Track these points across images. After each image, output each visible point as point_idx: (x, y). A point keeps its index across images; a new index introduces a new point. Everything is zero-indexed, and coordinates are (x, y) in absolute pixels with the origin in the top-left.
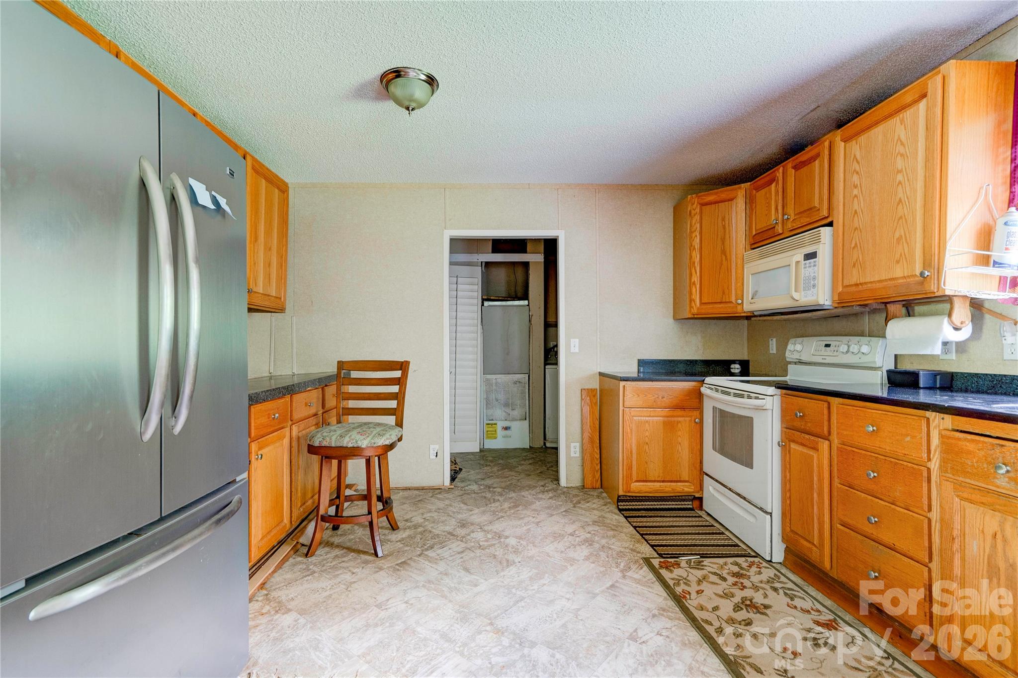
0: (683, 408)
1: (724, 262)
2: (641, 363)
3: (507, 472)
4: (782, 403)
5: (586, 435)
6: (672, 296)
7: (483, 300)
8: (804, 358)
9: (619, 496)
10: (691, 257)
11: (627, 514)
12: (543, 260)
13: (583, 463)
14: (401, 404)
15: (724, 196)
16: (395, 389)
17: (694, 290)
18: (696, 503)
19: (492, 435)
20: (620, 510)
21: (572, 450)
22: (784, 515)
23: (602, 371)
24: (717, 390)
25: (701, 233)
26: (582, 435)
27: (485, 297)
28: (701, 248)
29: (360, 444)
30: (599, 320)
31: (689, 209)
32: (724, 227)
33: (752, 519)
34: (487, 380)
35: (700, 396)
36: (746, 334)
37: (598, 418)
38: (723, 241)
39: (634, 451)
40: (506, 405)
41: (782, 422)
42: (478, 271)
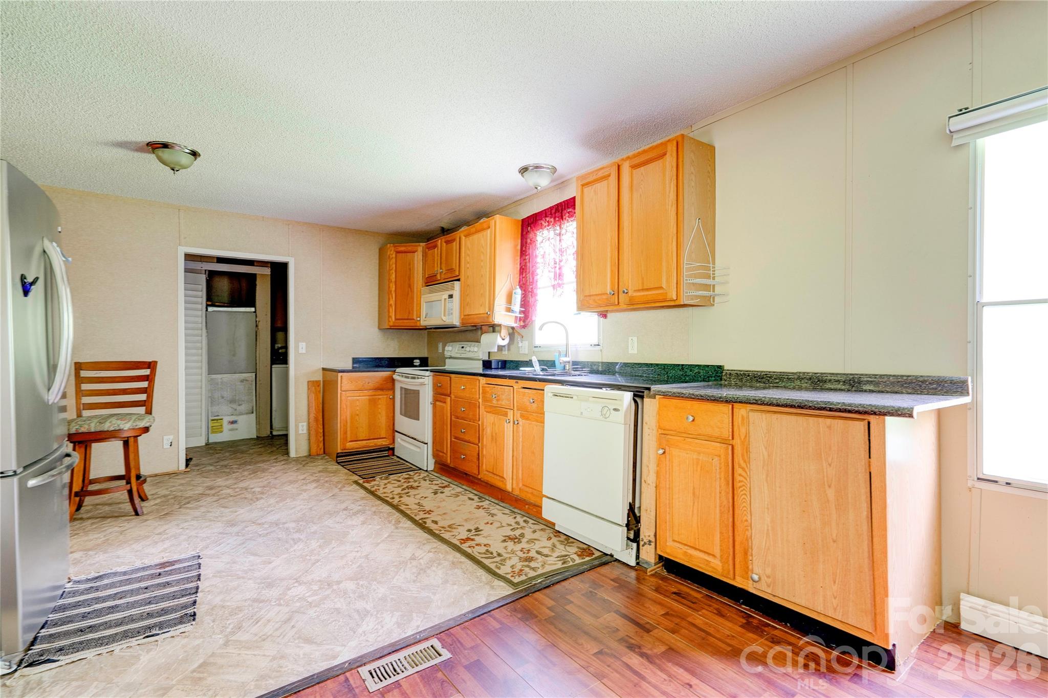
0: (382, 389)
1: (410, 293)
2: (355, 361)
3: (239, 455)
4: (433, 380)
5: (312, 416)
6: (377, 312)
7: (207, 306)
8: (453, 355)
9: (338, 454)
10: (389, 287)
11: (342, 464)
12: (270, 273)
13: (309, 437)
14: (150, 397)
15: (410, 248)
16: (144, 384)
17: (391, 310)
18: (391, 452)
19: (219, 430)
20: (338, 463)
21: (300, 428)
22: (433, 443)
23: (324, 367)
24: (402, 376)
25: (396, 271)
26: (309, 416)
27: (210, 303)
28: (396, 282)
29: (122, 427)
30: (322, 328)
31: (388, 253)
32: (410, 269)
33: (418, 450)
34: (212, 379)
35: (393, 381)
36: (426, 340)
37: (321, 402)
38: (409, 279)
39: (349, 421)
40: (232, 401)
41: (433, 391)
42: (203, 278)
